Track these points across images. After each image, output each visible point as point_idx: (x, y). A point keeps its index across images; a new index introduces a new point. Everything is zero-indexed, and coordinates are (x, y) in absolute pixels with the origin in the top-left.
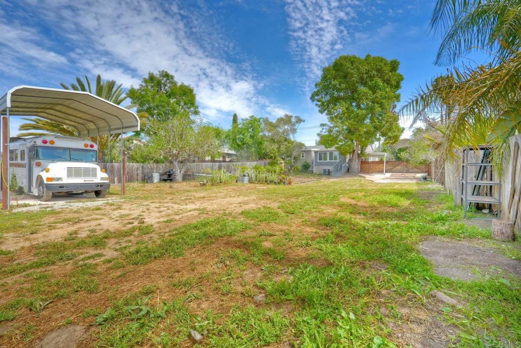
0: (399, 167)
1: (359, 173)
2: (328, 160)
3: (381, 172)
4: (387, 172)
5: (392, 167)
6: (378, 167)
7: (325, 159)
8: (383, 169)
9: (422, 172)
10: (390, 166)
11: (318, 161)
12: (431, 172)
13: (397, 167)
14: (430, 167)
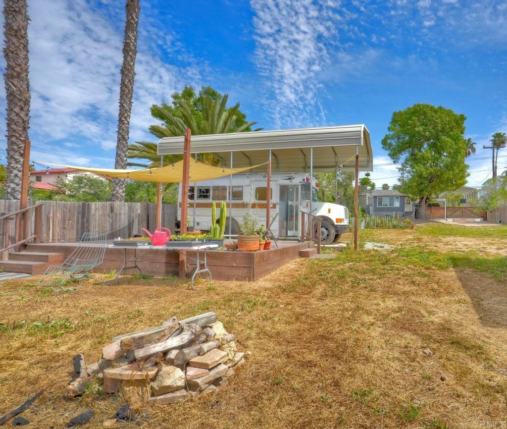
2: (388, 206)
3: (442, 217)
6: (439, 213)
8: (444, 215)
9: (478, 217)
10: (451, 212)
11: (378, 206)
12: (486, 217)
13: (457, 213)
14: (485, 213)
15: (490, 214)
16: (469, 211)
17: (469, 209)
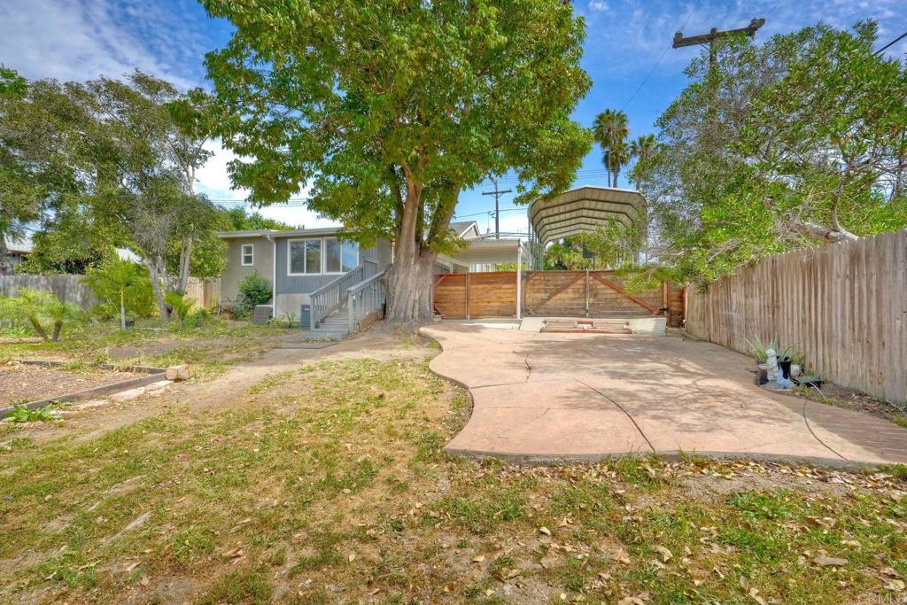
0: (566, 297)
1: (424, 319)
2: (324, 271)
3: (507, 313)
4: (527, 312)
5: (544, 296)
6: (496, 295)
7: (313, 265)
8: (513, 303)
9: (649, 313)
10: (539, 291)
11: (289, 274)
12: (682, 313)
13: (562, 296)
14: (675, 295)
15: (698, 301)
16: (610, 285)
17: (609, 277)
